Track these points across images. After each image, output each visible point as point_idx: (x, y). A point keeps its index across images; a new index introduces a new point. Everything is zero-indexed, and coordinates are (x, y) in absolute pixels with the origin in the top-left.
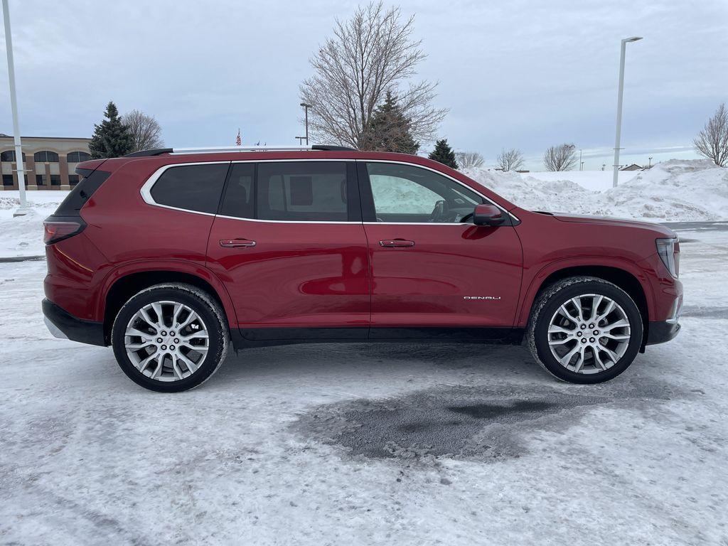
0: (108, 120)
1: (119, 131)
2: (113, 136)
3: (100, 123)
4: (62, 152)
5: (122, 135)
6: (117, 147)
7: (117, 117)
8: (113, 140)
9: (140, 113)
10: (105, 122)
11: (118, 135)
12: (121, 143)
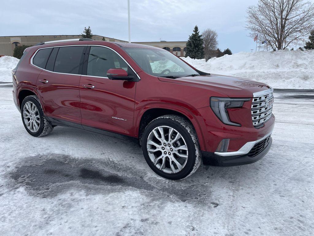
0: (194, 33)
1: (197, 38)
2: (195, 40)
3: (191, 35)
4: (171, 47)
5: (198, 39)
6: (196, 45)
7: (198, 32)
8: (195, 42)
9: (210, 29)
10: (193, 34)
11: (197, 40)
12: (197, 43)
